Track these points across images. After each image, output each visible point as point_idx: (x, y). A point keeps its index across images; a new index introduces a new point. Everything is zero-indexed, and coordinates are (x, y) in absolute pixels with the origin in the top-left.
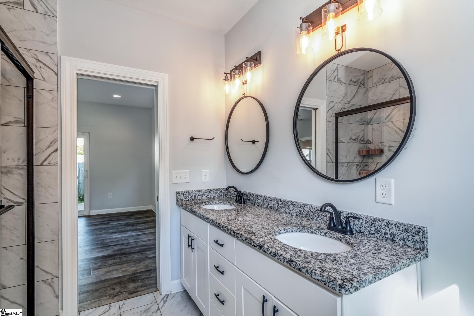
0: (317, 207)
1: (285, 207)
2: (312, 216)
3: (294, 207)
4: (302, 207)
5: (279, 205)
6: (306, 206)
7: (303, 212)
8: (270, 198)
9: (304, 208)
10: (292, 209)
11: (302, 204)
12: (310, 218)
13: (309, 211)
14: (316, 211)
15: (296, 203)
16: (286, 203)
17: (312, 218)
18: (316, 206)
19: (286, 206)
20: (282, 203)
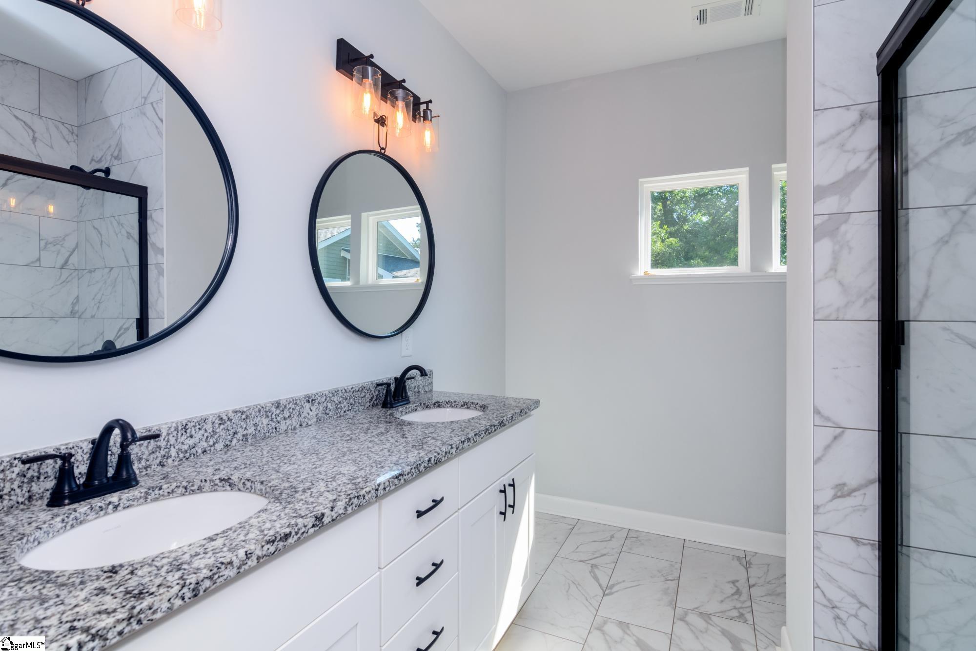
0: (354, 386)
1: (289, 416)
2: (345, 407)
3: (313, 405)
4: (328, 399)
5: (272, 420)
6: (335, 394)
7: (331, 408)
8: (243, 413)
9: (332, 399)
10: (309, 411)
11: (329, 392)
12: (342, 413)
13: (341, 399)
14: (352, 395)
15: (317, 396)
16: (293, 406)
17: (345, 412)
18: (351, 387)
19: (294, 411)
20: (283, 411)
